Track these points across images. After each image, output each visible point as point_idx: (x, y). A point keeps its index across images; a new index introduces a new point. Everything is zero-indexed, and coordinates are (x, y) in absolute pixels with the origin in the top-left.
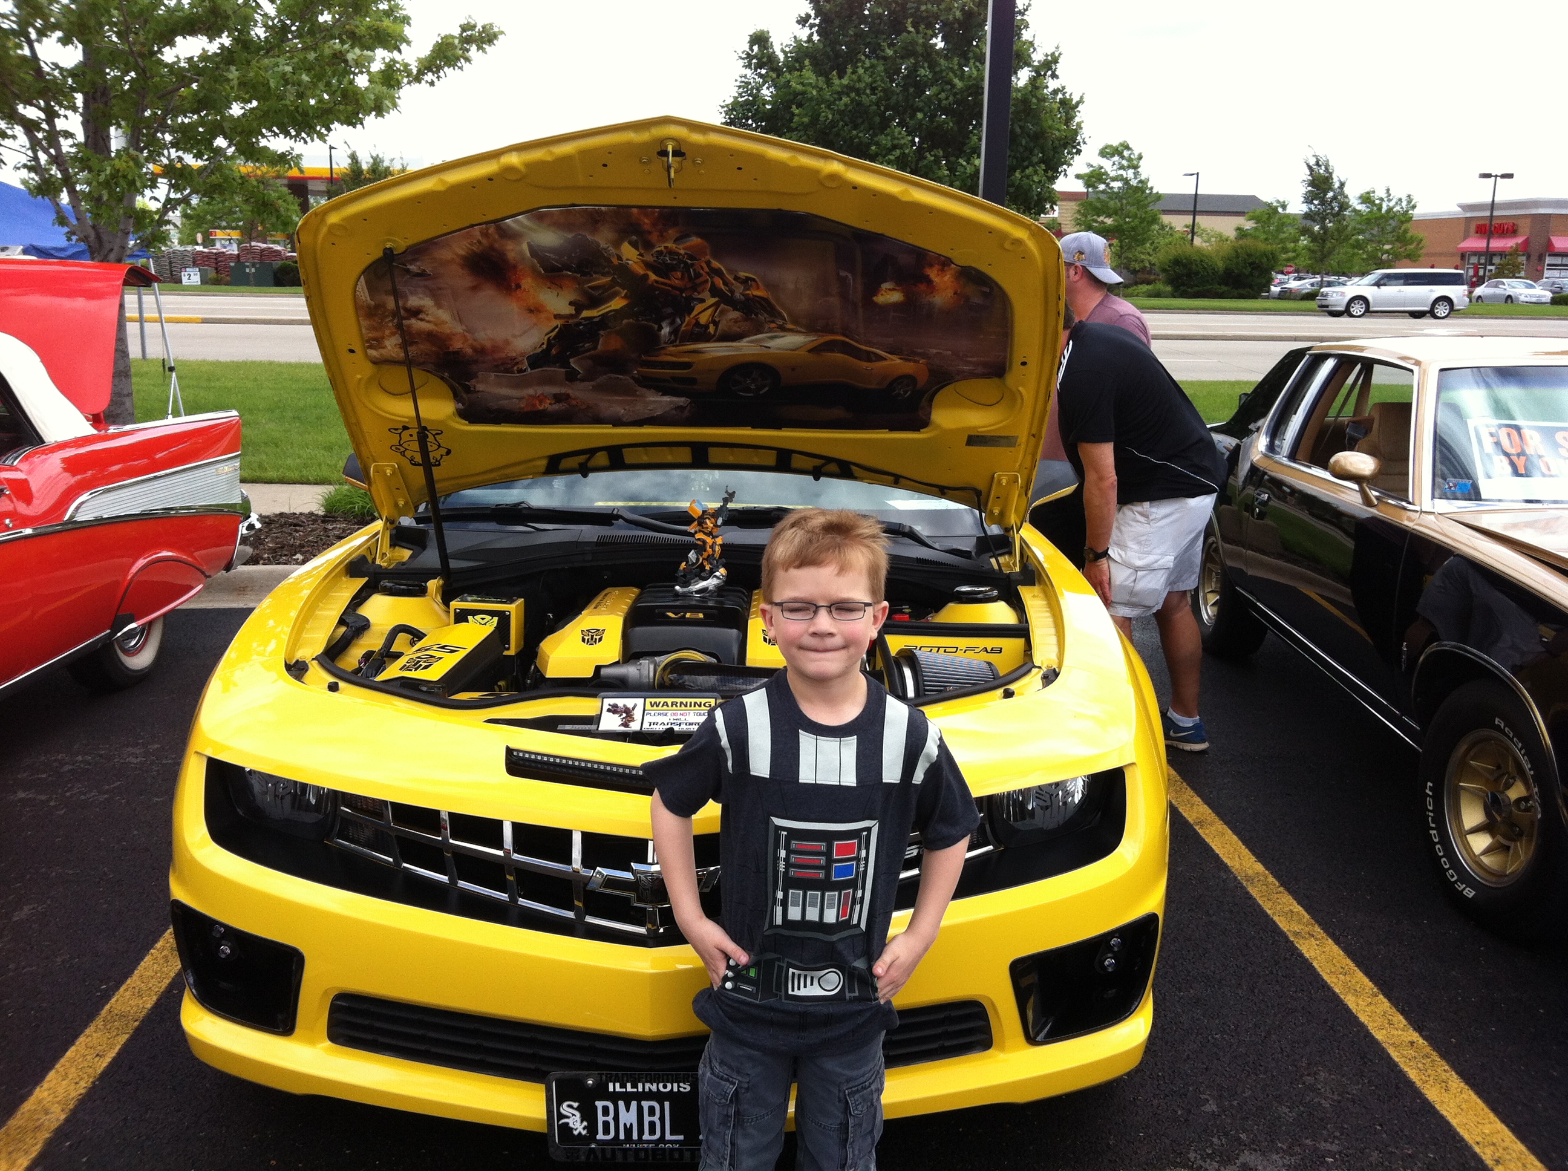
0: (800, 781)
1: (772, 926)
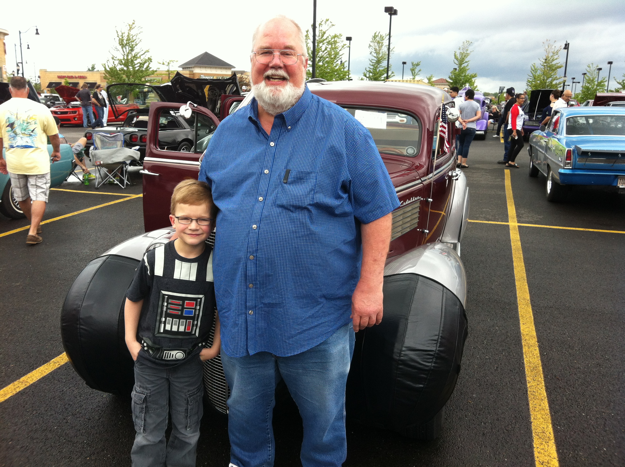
0: (174, 278)
1: (159, 332)
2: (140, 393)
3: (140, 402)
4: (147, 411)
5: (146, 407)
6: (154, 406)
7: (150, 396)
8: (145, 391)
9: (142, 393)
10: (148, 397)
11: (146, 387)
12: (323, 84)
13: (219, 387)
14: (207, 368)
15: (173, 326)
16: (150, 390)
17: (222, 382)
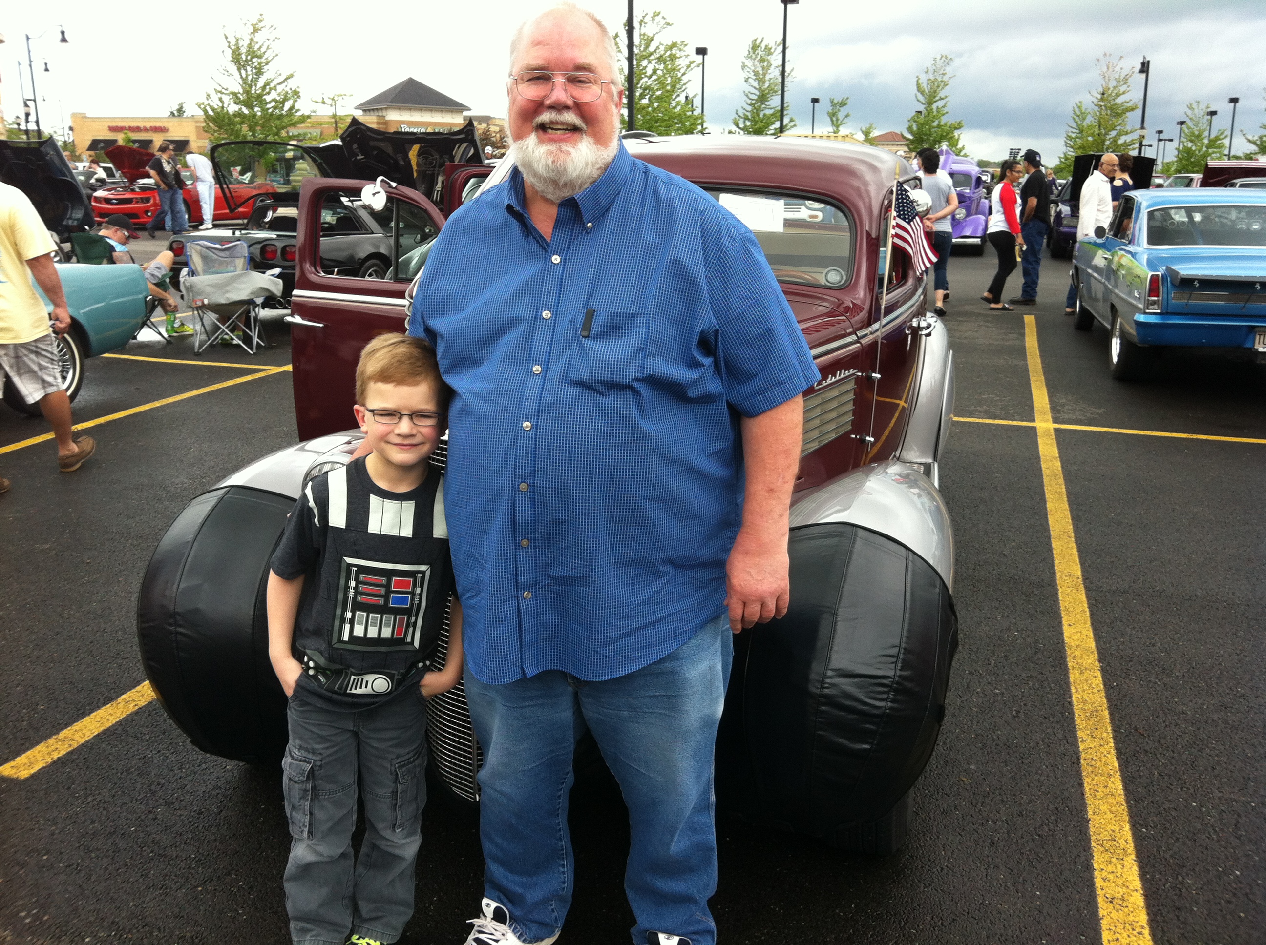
0: (369, 531)
1: (340, 640)
2: (300, 761)
3: (301, 778)
4: (315, 795)
5: (314, 788)
6: (329, 786)
7: (321, 766)
8: (310, 756)
9: (305, 761)
10: (317, 768)
11: (313, 749)
12: (650, 142)
13: (460, 749)
14: (433, 712)
15: (370, 628)
16: (321, 754)
17: (464, 739)
